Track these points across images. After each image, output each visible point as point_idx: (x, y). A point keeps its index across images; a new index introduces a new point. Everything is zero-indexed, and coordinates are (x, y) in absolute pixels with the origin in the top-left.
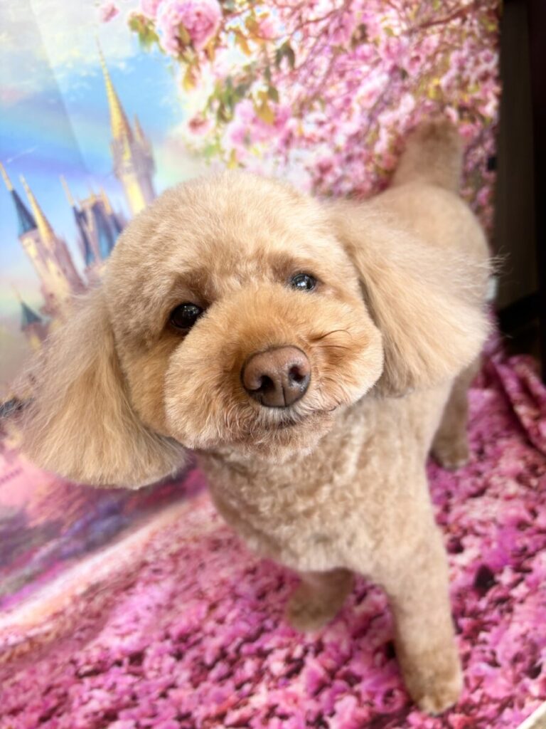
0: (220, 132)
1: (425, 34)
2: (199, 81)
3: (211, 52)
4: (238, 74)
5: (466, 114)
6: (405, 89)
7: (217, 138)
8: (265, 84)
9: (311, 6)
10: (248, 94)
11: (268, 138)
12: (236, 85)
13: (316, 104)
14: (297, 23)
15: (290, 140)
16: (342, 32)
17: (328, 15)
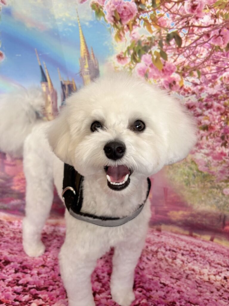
0: (133, 66)
2: (124, 39)
3: (130, 26)
7: (131, 69)
8: (159, 49)
9: (197, 18)
10: (149, 51)
11: (158, 77)
12: (143, 45)
13: (195, 73)
14: (185, 24)
15: (174, 85)
16: (221, 38)
17: (210, 26)
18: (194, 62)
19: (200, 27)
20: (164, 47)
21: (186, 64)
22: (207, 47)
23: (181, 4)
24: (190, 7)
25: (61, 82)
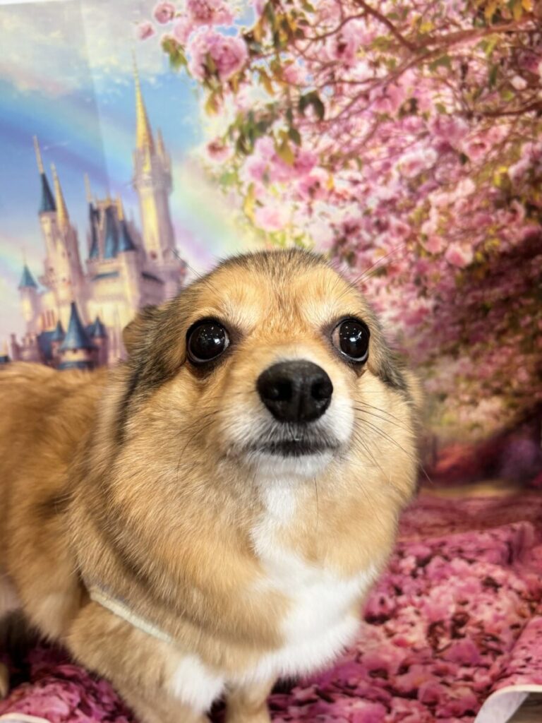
0: (238, 162)
1: (492, 123)
2: (222, 109)
3: (235, 85)
4: (260, 110)
5: (535, 214)
6: (463, 174)
7: (236, 168)
8: (286, 124)
9: (347, 67)
10: (269, 130)
11: (287, 179)
12: (257, 120)
13: (353, 163)
14: (328, 78)
15: (316, 190)
16: (387, 101)
17: (367, 81)
18: (348, 144)
19: (353, 83)
20: (296, 121)
21: (335, 150)
22: (367, 118)
23: (320, 43)
24: (335, 49)
25: (91, 206)
